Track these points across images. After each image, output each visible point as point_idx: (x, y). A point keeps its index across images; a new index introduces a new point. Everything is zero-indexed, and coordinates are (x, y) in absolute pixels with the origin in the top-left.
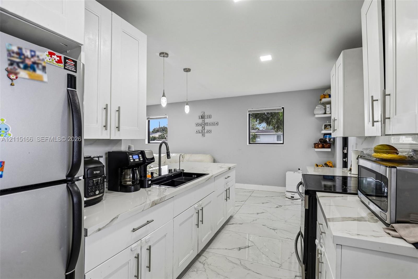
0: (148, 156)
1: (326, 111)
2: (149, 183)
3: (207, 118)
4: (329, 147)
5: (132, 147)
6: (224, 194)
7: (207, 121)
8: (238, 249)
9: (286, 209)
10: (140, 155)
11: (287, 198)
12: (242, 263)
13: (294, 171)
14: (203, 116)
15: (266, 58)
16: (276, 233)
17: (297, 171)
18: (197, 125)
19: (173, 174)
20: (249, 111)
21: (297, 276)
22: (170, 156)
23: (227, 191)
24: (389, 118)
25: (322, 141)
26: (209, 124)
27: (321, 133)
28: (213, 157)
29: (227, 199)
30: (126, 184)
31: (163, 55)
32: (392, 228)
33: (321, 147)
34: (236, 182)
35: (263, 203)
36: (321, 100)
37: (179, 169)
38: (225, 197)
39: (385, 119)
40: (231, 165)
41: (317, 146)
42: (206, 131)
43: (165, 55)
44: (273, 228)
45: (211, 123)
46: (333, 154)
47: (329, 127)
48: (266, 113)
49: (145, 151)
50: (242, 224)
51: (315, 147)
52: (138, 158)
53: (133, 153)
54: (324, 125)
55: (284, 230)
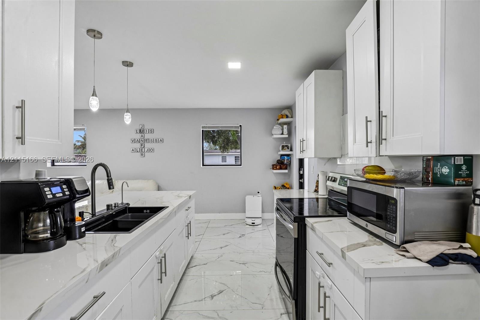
0: (79, 187)
1: (283, 132)
2: (82, 231)
3: (148, 132)
4: (286, 168)
5: (43, 172)
6: (184, 230)
7: (147, 136)
8: (210, 297)
9: (250, 237)
10: (63, 186)
11: (247, 224)
12: (220, 315)
13: (253, 195)
14: (142, 130)
15: (234, 65)
16: (248, 267)
17: (256, 195)
18: (134, 141)
19: (115, 212)
20: (202, 127)
21: (282, 313)
22: (113, 185)
23: (188, 226)
24: (385, 139)
25: (280, 162)
26: (150, 141)
27: (279, 154)
28: (157, 183)
29: (188, 237)
30: (37, 238)
31: (93, 34)
32: (403, 249)
33: (279, 168)
34: (196, 213)
35: (224, 234)
36: (278, 120)
37: (121, 203)
38: (186, 234)
39: (380, 140)
40: (191, 193)
41: (275, 167)
42: (146, 150)
43: (97, 35)
44: (242, 263)
45: (154, 139)
46: (289, 175)
47: (286, 148)
48: (211, 131)
49: (73, 180)
50: (206, 264)
51: (273, 169)
52: (61, 191)
53: (51, 184)
54: (281, 146)
55: (255, 263)
